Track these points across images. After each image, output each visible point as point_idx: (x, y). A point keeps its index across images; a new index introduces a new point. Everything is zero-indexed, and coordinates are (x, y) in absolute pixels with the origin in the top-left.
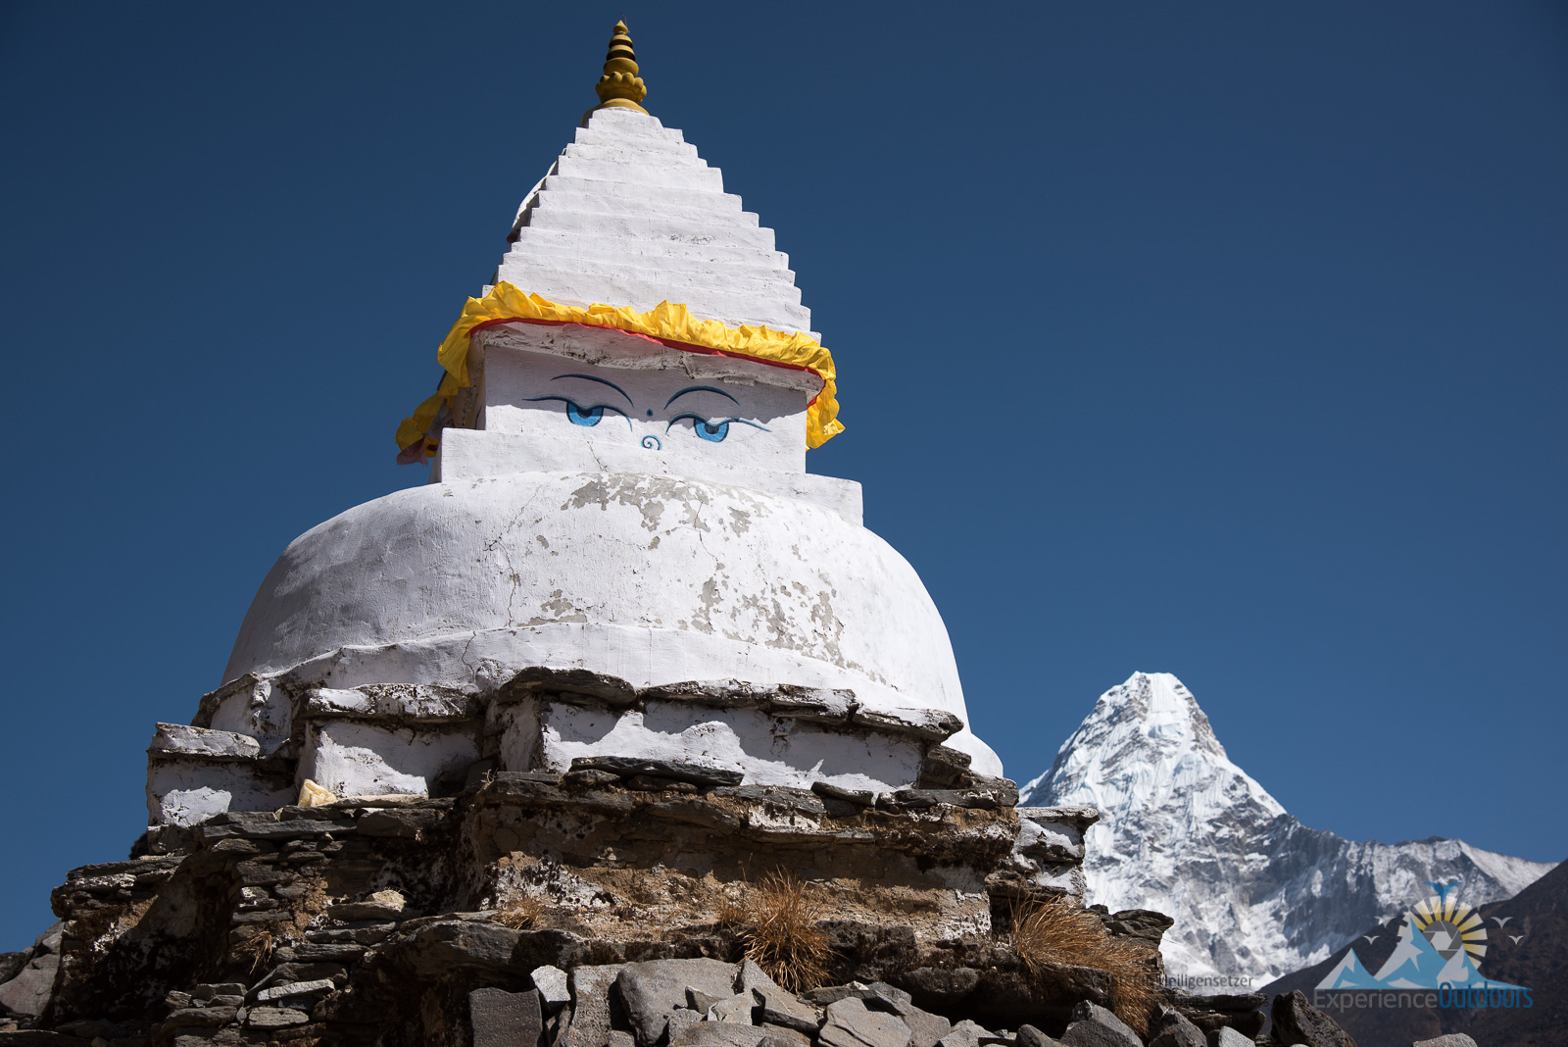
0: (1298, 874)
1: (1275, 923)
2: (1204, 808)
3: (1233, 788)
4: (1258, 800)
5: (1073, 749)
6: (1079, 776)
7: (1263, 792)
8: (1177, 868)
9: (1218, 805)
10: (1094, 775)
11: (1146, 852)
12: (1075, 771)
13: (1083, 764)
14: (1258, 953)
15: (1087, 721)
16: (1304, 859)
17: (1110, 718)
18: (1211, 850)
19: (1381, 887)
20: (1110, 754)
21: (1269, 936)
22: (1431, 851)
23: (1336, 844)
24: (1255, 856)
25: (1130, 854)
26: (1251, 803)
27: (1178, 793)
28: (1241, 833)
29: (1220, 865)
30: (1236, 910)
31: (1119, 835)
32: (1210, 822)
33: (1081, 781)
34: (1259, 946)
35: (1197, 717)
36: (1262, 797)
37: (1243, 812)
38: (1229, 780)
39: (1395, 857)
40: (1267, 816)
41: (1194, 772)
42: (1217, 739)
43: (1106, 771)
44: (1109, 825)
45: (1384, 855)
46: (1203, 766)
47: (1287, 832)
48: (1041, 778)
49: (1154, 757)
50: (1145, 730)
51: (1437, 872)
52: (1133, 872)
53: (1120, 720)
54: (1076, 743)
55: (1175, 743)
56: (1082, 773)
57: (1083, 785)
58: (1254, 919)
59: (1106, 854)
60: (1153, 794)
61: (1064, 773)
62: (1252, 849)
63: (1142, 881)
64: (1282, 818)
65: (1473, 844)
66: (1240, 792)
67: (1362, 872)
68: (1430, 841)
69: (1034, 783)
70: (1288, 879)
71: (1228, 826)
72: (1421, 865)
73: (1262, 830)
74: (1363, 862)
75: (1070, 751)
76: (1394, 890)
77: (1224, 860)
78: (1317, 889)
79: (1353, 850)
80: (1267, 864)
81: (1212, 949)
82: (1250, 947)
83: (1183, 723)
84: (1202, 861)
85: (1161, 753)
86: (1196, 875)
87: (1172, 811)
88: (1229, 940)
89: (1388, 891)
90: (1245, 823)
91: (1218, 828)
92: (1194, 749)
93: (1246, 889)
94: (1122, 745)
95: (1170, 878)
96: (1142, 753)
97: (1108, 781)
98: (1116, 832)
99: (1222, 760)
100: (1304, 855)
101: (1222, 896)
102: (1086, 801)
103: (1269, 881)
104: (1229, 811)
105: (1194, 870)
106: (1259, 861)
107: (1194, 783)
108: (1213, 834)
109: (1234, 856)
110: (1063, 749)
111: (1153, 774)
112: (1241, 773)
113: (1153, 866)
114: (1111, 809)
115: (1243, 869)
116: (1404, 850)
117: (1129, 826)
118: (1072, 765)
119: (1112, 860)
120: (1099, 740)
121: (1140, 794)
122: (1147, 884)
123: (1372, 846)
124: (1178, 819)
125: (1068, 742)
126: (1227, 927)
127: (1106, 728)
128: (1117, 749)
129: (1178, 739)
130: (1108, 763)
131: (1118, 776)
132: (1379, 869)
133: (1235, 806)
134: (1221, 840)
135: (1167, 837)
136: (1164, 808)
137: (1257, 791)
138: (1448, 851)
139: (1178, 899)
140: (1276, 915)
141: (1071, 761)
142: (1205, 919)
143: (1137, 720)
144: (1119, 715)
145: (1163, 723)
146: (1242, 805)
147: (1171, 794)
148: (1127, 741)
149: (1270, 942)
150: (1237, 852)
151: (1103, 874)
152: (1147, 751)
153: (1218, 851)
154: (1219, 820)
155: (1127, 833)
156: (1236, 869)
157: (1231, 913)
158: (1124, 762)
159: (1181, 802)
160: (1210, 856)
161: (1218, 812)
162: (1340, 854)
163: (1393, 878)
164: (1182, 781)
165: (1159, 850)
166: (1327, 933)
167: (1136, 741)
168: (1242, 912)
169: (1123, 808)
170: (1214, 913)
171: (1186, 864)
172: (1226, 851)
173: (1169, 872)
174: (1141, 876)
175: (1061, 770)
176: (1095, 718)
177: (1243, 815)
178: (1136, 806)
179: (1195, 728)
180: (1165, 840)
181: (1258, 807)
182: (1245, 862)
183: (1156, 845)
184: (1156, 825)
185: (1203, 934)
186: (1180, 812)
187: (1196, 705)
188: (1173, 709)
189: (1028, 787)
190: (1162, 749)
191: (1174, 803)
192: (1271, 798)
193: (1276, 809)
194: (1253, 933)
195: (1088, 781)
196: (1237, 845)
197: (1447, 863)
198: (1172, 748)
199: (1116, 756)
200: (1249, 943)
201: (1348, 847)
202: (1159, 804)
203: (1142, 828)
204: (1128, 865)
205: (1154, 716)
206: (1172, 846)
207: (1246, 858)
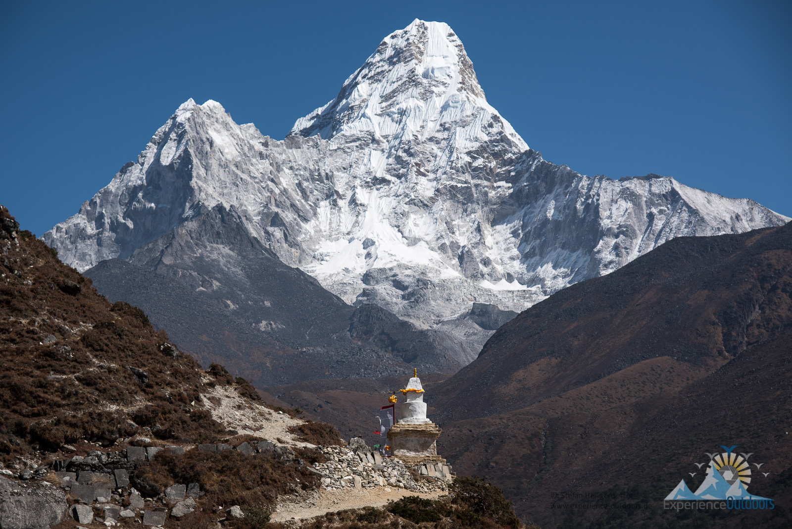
0: (536, 201)
1: (513, 239)
2: (463, 142)
3: (491, 126)
4: (509, 137)
5: (357, 84)
6: (360, 107)
7: (513, 131)
8: (438, 190)
9: (476, 139)
10: (374, 106)
11: (413, 176)
12: (357, 103)
13: (365, 96)
14: (497, 263)
15: (370, 60)
16: (542, 188)
17: (391, 58)
18: (467, 177)
19: (604, 213)
20: (389, 89)
21: (508, 249)
22: (647, 186)
23: (571, 177)
24: (502, 183)
25: (399, 177)
26: (504, 139)
27: (444, 128)
28: (493, 164)
29: (473, 189)
30: (483, 228)
31: (391, 160)
32: (469, 153)
33: (362, 112)
34: (499, 257)
35: (464, 63)
36: (512, 135)
37: (496, 146)
38: (488, 118)
39: (618, 190)
40: (516, 150)
41: (459, 110)
42: (479, 83)
43: (384, 104)
44: (383, 151)
45: (610, 188)
46: (467, 105)
47: (531, 165)
48: (326, 106)
49: (426, 95)
50: (420, 70)
51: (650, 203)
52: (401, 191)
53: (399, 61)
54: (359, 78)
55: (444, 84)
56: (363, 104)
57: (364, 115)
58: (496, 235)
59: (379, 175)
60: (422, 127)
61: (348, 104)
62: (499, 177)
63: (407, 200)
64: (529, 154)
65: (682, 182)
66: (495, 130)
67: (590, 201)
68: (648, 178)
69: (320, 111)
70: (528, 203)
71: (483, 157)
72: (638, 197)
73: (510, 162)
74: (591, 193)
75: (353, 85)
76: (614, 216)
77: (477, 186)
78: (550, 213)
79: (585, 182)
80: (511, 191)
81: (461, 258)
82: (491, 258)
83: (452, 67)
84: (459, 185)
85: (432, 92)
86: (453, 197)
87: (438, 142)
88: (475, 251)
89: (610, 217)
90: (496, 155)
91: (474, 158)
92: (460, 90)
93: (492, 211)
94: (400, 83)
95: (431, 198)
96: (416, 91)
97: (385, 113)
98: (388, 158)
99: (482, 101)
100: (544, 185)
101: (473, 216)
102: (365, 129)
103: (512, 205)
104: (485, 144)
105: (452, 193)
106: (505, 188)
107: (458, 119)
108: (470, 163)
109: (486, 183)
110: (347, 82)
111: (424, 110)
112: (496, 113)
113: (418, 187)
114: (386, 137)
115: (492, 194)
116: (626, 184)
117: (400, 153)
118: (355, 98)
119: (383, 181)
120: (380, 77)
121: (412, 126)
122: (412, 202)
123: (600, 181)
124: (443, 150)
125: (352, 76)
126: (474, 240)
127: (386, 67)
128: (395, 86)
129: (448, 80)
130: (386, 98)
131: (394, 109)
132: (604, 199)
133: (490, 141)
134: (476, 169)
135: (432, 164)
136: (431, 139)
137: (509, 130)
138: (661, 186)
139: (436, 216)
140: (515, 234)
141: (355, 94)
142: (457, 233)
143: (414, 61)
144: (399, 56)
145: (436, 66)
146: (497, 141)
147: (438, 127)
148: (404, 79)
149: (508, 254)
150: (489, 180)
151: (375, 192)
152: (420, 90)
153: (473, 178)
154: (477, 152)
155: (398, 159)
156: (486, 194)
157: (479, 229)
158: (400, 97)
159: (445, 135)
160: (466, 182)
161: (476, 145)
162: (573, 185)
163: (614, 207)
164: (447, 118)
165: (424, 175)
166: (556, 249)
167: (412, 80)
168: (487, 229)
169: (396, 137)
170: (465, 229)
171: (445, 187)
172: (479, 178)
173: (430, 193)
174: (407, 196)
175: (344, 101)
176: (378, 57)
177: (496, 148)
178: (408, 136)
179: (462, 72)
180: (430, 166)
181: (509, 143)
182: (494, 188)
183: (422, 170)
184: (423, 153)
185: (454, 245)
186: (444, 144)
187: (464, 52)
188: (445, 54)
189: (314, 113)
190: (433, 89)
191: (440, 136)
192: (519, 136)
193: (524, 147)
194: (495, 246)
195: (368, 112)
196: (488, 174)
197: (660, 196)
198: (442, 88)
199: (394, 91)
200: (491, 254)
201: (581, 179)
202: (427, 135)
203: (411, 155)
204: (397, 186)
205: (429, 59)
206: (435, 171)
207: (495, 185)
